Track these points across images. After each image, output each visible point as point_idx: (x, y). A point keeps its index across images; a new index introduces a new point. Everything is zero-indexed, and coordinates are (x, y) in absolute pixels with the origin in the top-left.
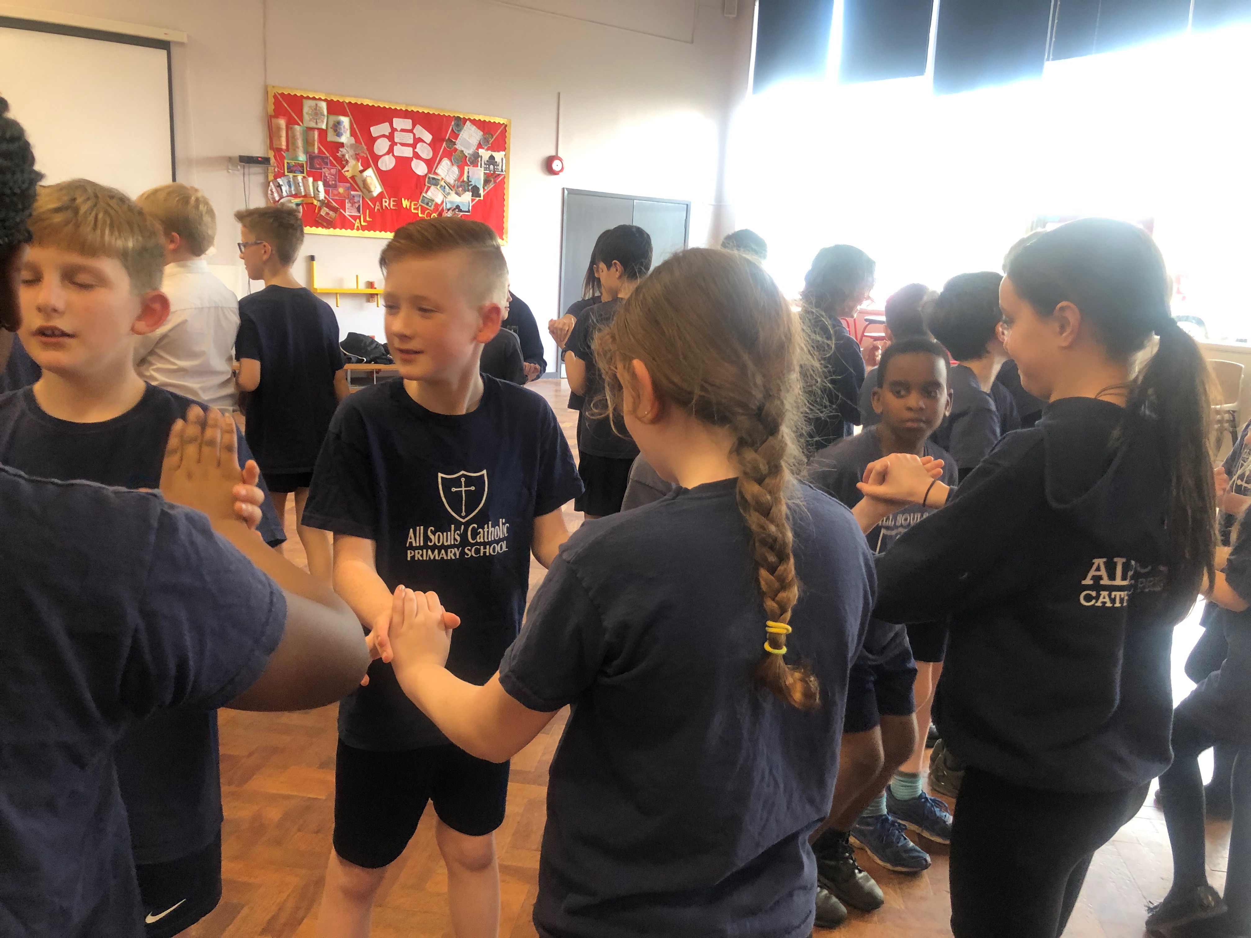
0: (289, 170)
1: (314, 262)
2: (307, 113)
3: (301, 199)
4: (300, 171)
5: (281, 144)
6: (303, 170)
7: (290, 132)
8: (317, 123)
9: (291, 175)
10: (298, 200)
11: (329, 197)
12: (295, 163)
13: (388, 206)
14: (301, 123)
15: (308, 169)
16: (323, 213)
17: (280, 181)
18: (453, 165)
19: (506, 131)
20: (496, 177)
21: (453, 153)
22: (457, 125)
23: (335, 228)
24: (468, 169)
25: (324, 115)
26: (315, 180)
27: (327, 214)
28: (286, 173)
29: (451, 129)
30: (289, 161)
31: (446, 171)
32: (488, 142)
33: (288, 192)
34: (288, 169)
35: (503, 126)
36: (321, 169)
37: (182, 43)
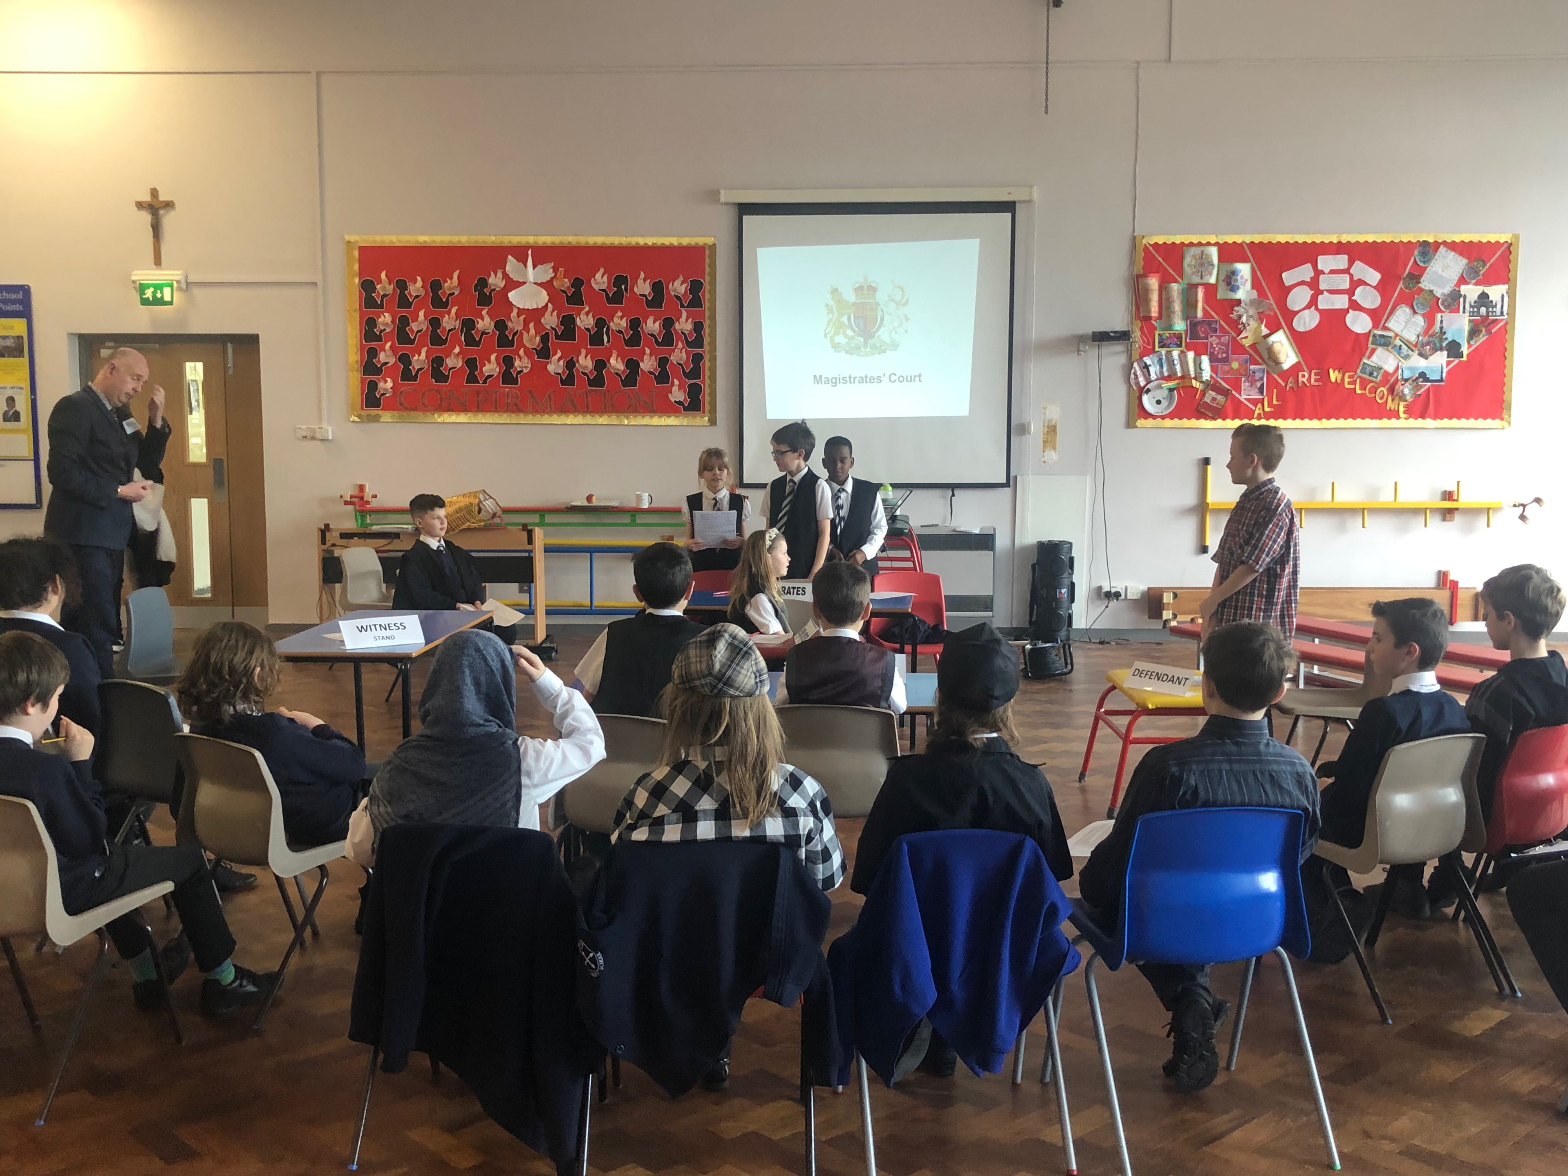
0: (1162, 344)
2: (1189, 265)
3: (1176, 382)
4: (1176, 344)
5: (1149, 311)
6: (1181, 342)
7: (1164, 293)
8: (1202, 278)
9: (1163, 351)
10: (1172, 384)
11: (1217, 375)
12: (1169, 334)
13: (1306, 382)
14: (1180, 280)
15: (1188, 340)
16: (1207, 399)
17: (1147, 360)
18: (1415, 312)
19: (1511, 253)
20: (1489, 324)
21: (1416, 296)
22: (1424, 254)
23: (1223, 419)
24: (1442, 317)
25: (1213, 265)
26: (1198, 354)
27: (1214, 399)
28: (1157, 349)
29: (1412, 260)
30: (1160, 333)
31: (1404, 324)
32: (1477, 273)
33: (1158, 374)
34: (1159, 343)
35: (1506, 246)
36: (1207, 339)
37: (1029, 202)
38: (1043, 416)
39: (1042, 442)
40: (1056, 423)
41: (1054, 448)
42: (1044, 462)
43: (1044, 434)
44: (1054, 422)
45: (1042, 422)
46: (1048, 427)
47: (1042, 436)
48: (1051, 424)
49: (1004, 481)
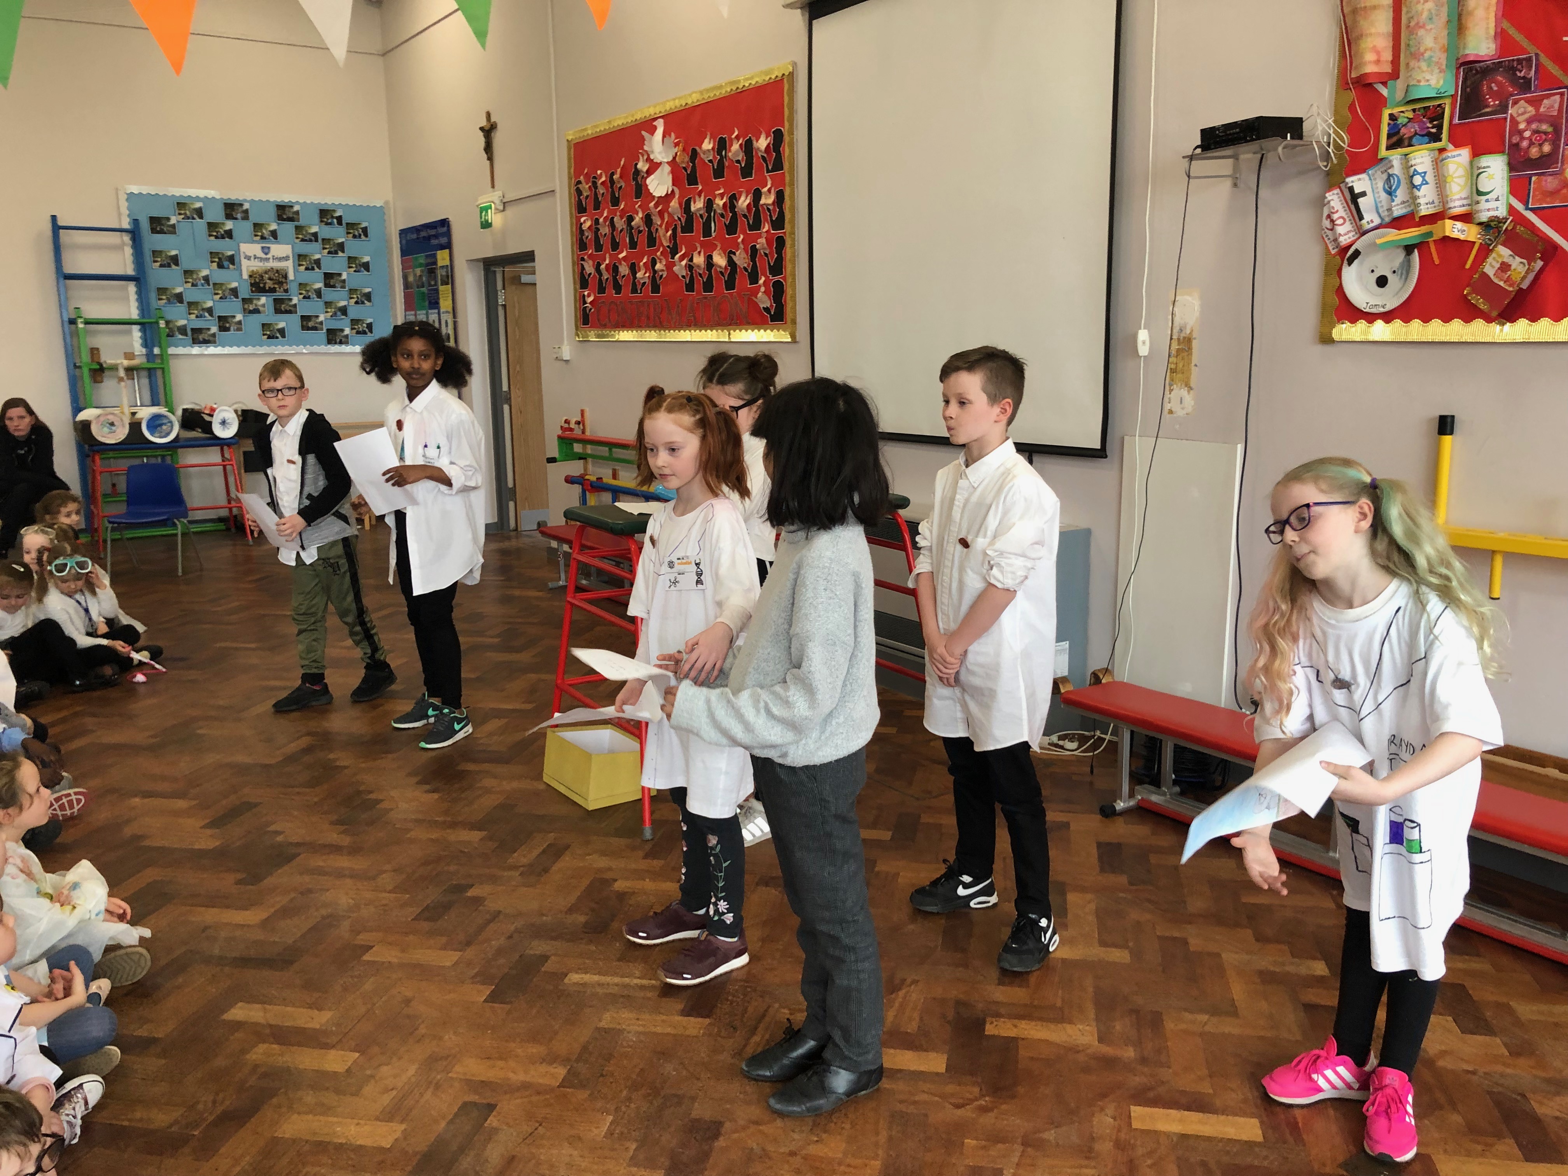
0: (1395, 139)
1: (1447, 439)
3: (1424, 229)
4: (1429, 134)
6: (1440, 127)
7: (1403, 10)
9: (1395, 157)
10: (1411, 234)
11: (1526, 203)
12: (1414, 110)
15: (1456, 121)
16: (1490, 268)
17: (1359, 183)
23: (1534, 319)
26: (1476, 153)
27: (1505, 267)
28: (1383, 152)
30: (1395, 111)
33: (1385, 214)
34: (1389, 136)
36: (1504, 109)
38: (1171, 319)
39: (1167, 370)
40: (1191, 332)
41: (1187, 385)
42: (1170, 411)
43: (1169, 356)
44: (1188, 332)
45: (1169, 334)
46: (1178, 340)
47: (1167, 359)
48: (1183, 335)
49: (1098, 446)
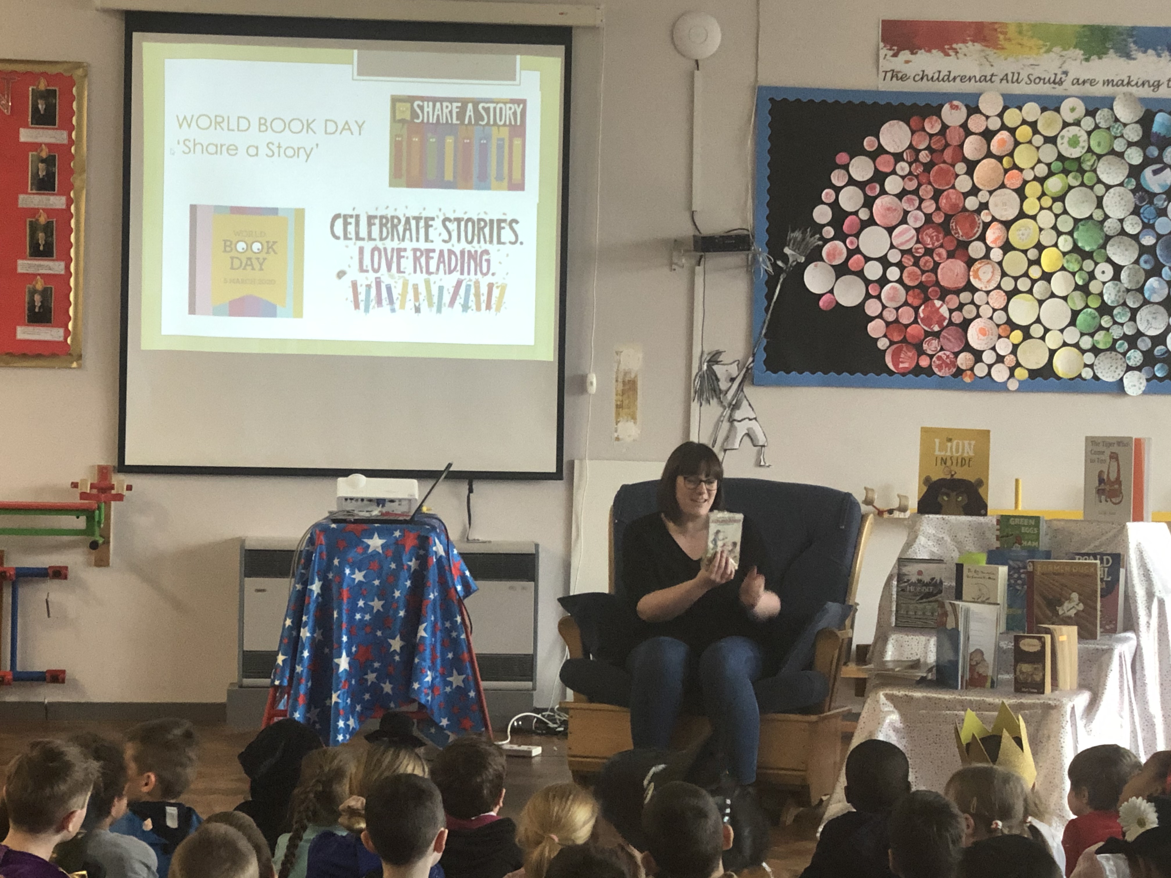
37: (594, 28)
38: (616, 365)
39: (614, 406)
40: (636, 376)
41: (634, 418)
42: (617, 439)
43: (617, 395)
44: (633, 376)
45: (614, 376)
46: (624, 382)
47: (614, 397)
48: (627, 379)
49: (553, 469)
